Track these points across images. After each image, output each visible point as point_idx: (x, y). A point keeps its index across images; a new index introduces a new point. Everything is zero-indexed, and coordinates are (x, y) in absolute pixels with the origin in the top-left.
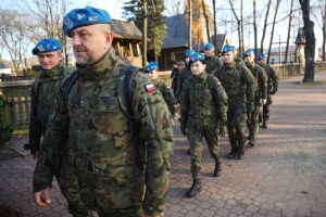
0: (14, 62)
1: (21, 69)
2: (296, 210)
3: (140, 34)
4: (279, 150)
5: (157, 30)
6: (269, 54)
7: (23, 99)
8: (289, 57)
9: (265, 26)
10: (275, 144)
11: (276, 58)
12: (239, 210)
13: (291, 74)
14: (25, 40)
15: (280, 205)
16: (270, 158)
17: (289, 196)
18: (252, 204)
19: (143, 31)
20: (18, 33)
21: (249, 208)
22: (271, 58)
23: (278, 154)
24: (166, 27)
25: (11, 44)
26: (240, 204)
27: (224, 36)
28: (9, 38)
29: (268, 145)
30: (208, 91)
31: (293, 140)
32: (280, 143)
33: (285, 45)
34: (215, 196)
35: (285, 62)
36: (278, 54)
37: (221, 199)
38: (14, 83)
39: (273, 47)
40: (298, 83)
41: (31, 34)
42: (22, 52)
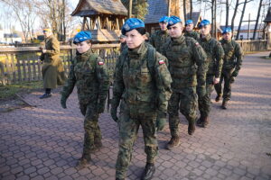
0: (24, 32)
1: (29, 38)
2: (260, 169)
3: (126, 11)
4: (244, 115)
5: (140, 8)
6: (239, 31)
7: (31, 62)
8: (257, 34)
9: (237, 5)
10: (242, 110)
11: (245, 35)
12: (208, 164)
13: (258, 49)
14: (33, 15)
15: (245, 163)
16: (237, 122)
17: (254, 156)
18: (220, 160)
19: (128, 8)
20: (27, 9)
21: (217, 163)
22: (240, 34)
23: (244, 119)
24: (148, 5)
25: (22, 18)
26: (208, 158)
27: (199, 14)
28: (20, 13)
29: (235, 110)
30: (145, 70)
31: (258, 107)
32: (246, 109)
33: (255, 23)
34: (186, 150)
35: (253, 38)
36: (247, 31)
37: (192, 154)
38: (24, 48)
39: (243, 24)
40: (264, 58)
41: (37, 10)
42: (30, 24)
